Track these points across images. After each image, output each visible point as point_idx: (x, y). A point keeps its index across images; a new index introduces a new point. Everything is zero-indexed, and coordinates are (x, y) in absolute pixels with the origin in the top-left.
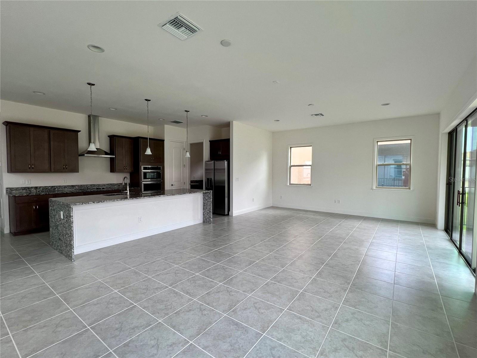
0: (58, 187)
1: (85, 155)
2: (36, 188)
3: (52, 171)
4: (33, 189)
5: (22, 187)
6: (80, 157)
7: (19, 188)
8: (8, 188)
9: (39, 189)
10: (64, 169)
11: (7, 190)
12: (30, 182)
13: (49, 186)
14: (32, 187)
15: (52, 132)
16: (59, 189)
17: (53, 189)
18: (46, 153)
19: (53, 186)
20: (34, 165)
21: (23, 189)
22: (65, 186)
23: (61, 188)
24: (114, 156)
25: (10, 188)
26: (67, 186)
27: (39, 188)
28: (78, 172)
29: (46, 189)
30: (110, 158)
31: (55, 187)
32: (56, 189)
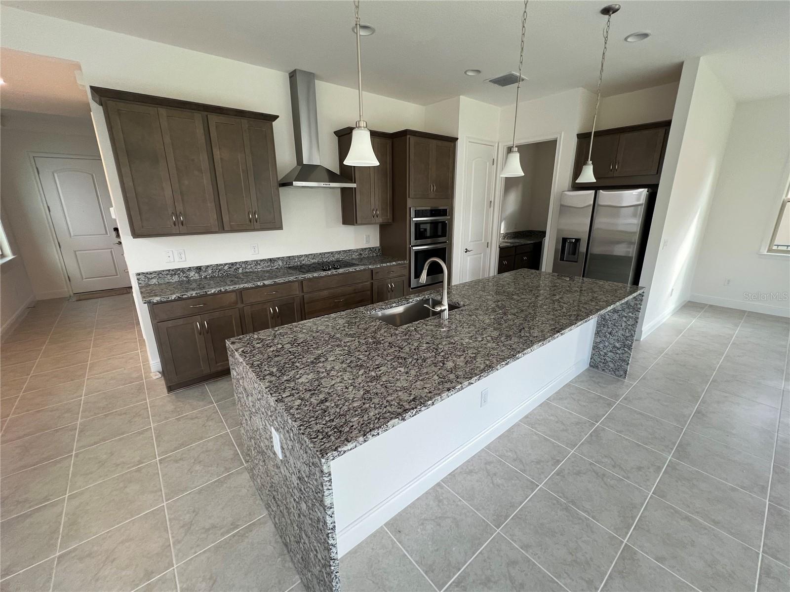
0: (243, 266)
1: (295, 183)
2: (199, 269)
3: (226, 229)
4: (192, 274)
5: (169, 271)
6: (282, 190)
7: (163, 271)
8: (139, 274)
9: (205, 271)
10: (251, 222)
11: (138, 279)
12: (183, 256)
13: (226, 264)
14: (190, 269)
15: (214, 119)
16: (246, 268)
17: (232, 269)
18: (206, 180)
19: (232, 264)
20: (185, 217)
21: (172, 275)
22: (256, 261)
23: (249, 267)
24: (354, 185)
25: (143, 273)
26: (261, 261)
27: (204, 269)
28: (280, 227)
29: (220, 270)
30: (343, 190)
31: (238, 266)
32: (240, 271)
